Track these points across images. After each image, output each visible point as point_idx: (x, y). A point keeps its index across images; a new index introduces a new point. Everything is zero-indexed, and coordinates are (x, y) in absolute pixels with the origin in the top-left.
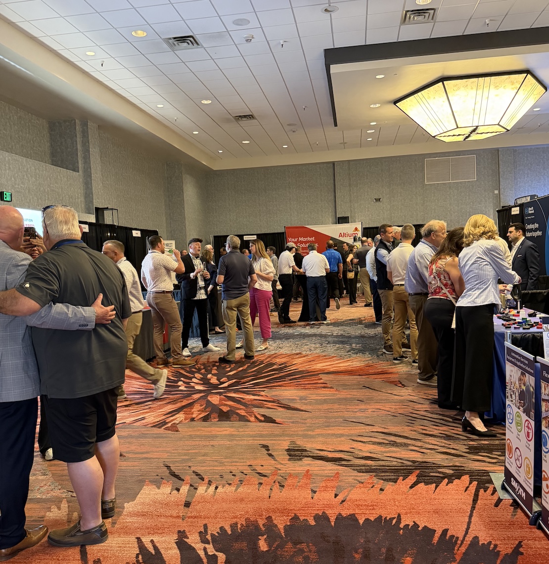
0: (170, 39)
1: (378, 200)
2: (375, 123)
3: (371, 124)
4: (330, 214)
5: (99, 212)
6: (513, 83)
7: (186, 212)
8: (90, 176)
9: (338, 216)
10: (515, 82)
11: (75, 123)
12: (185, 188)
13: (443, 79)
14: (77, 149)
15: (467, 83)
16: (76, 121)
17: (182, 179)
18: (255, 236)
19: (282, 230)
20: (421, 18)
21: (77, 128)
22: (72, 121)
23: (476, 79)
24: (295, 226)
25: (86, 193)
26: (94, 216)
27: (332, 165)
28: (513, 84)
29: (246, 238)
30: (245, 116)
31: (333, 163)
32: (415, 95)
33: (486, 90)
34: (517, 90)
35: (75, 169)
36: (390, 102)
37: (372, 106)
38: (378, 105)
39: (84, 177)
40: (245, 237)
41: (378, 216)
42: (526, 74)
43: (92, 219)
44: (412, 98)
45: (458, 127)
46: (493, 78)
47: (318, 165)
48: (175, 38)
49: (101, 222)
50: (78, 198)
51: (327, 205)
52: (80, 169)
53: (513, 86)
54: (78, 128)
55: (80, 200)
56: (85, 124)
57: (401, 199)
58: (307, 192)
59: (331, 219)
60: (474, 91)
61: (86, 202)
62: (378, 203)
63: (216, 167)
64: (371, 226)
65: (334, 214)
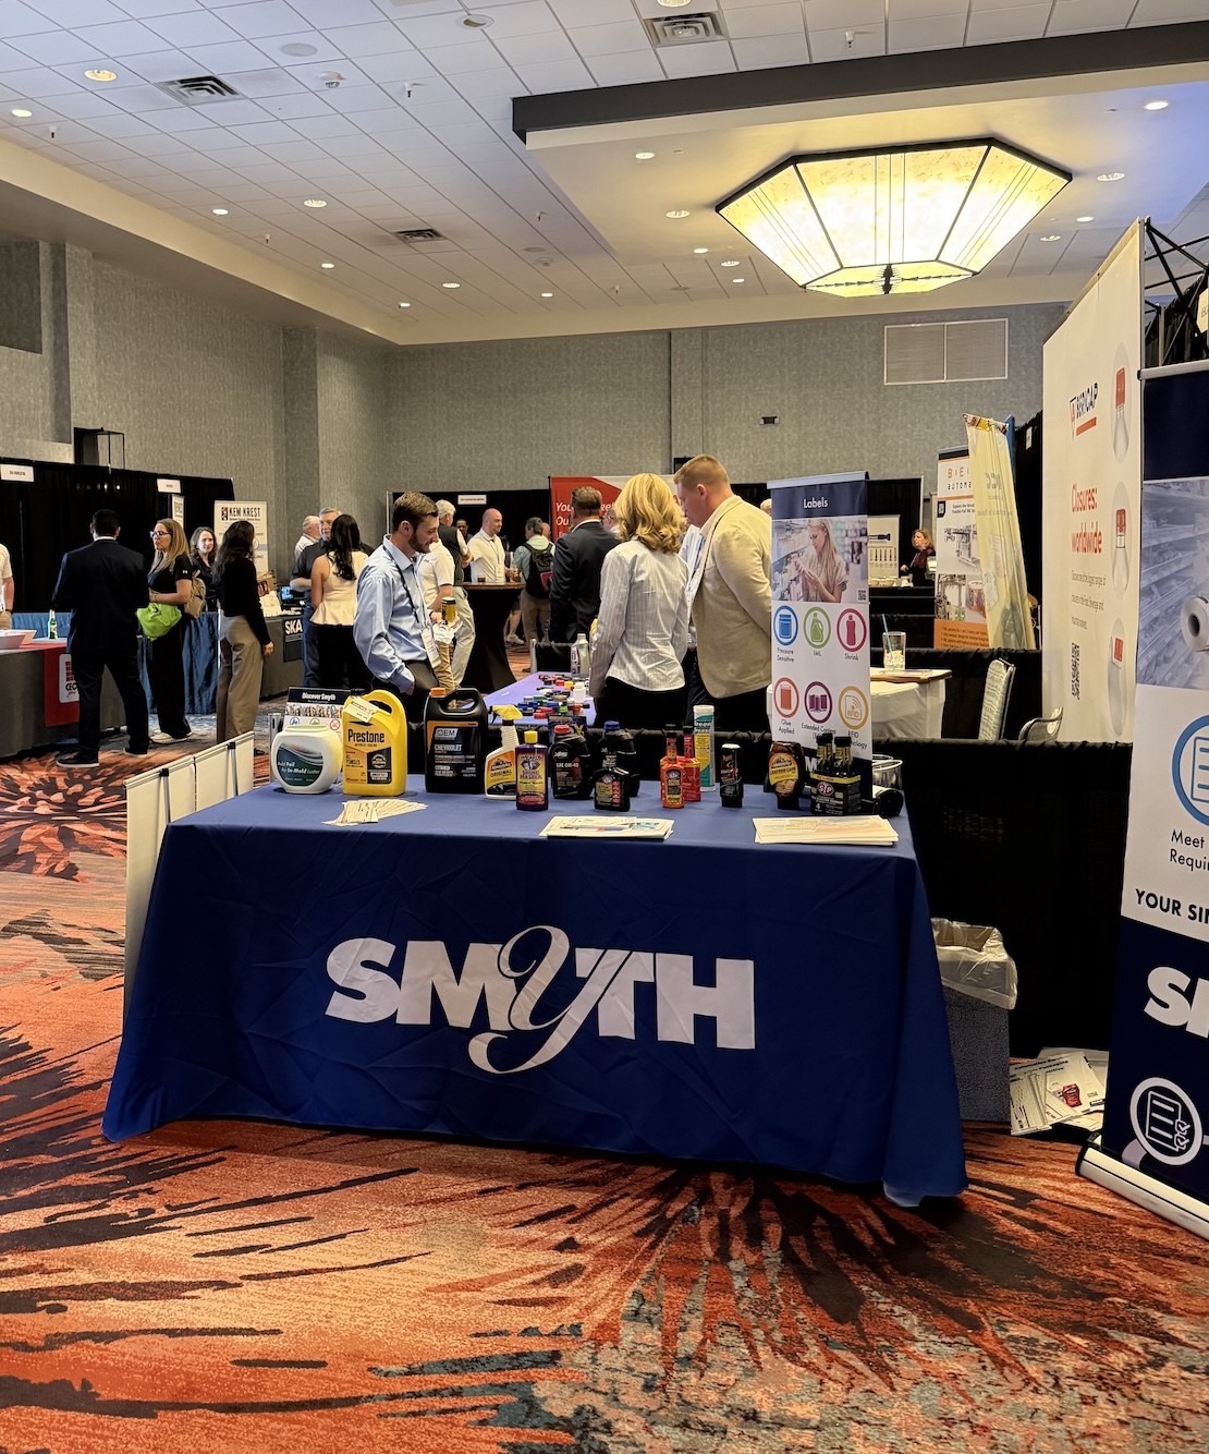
0: (172, 83)
1: (769, 420)
2: (705, 250)
3: (697, 251)
4: (659, 450)
5: (85, 439)
6: (957, 166)
7: (322, 438)
8: (66, 362)
9: (674, 456)
10: (962, 163)
11: (38, 248)
12: (321, 385)
13: (794, 159)
14: (39, 304)
15: (851, 167)
16: (41, 244)
17: (315, 365)
18: (484, 497)
19: (544, 485)
20: (688, 33)
21: (42, 259)
22: (32, 244)
23: (870, 159)
24: (577, 476)
25: (57, 398)
26: (72, 446)
27: (666, 338)
28: (958, 170)
29: (463, 500)
30: (419, 233)
31: (669, 333)
32: (751, 193)
33: (897, 184)
34: (969, 184)
35: (35, 347)
36: (708, 206)
37: (672, 215)
38: (684, 214)
39: (55, 362)
40: (460, 497)
41: (769, 458)
42: (986, 147)
43: (65, 454)
44: (745, 197)
45: (842, 268)
46: (909, 155)
47: (634, 337)
48: (182, 81)
49: (86, 462)
50: (36, 408)
51: (652, 428)
52: (44, 346)
53: (960, 175)
54: (44, 258)
55: (40, 412)
56: (59, 251)
57: (824, 419)
58: (607, 398)
59: (659, 462)
60: (870, 185)
61: (56, 417)
62: (769, 427)
63: (401, 338)
64: (751, 482)
65: (667, 451)
